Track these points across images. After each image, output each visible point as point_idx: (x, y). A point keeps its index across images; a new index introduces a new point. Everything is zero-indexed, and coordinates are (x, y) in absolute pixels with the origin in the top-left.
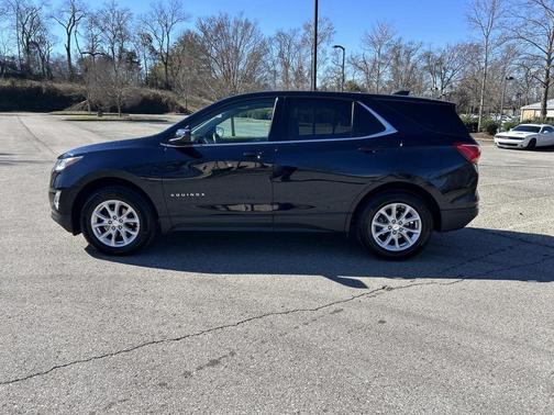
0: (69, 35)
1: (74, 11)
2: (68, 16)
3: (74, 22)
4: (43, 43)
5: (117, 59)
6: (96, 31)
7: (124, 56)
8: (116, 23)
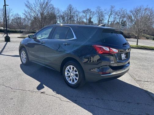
0: (109, 17)
1: (112, 11)
2: (110, 13)
3: (111, 14)
4: (103, 20)
5: (120, 23)
6: (116, 16)
7: (123, 22)
8: (122, 13)
